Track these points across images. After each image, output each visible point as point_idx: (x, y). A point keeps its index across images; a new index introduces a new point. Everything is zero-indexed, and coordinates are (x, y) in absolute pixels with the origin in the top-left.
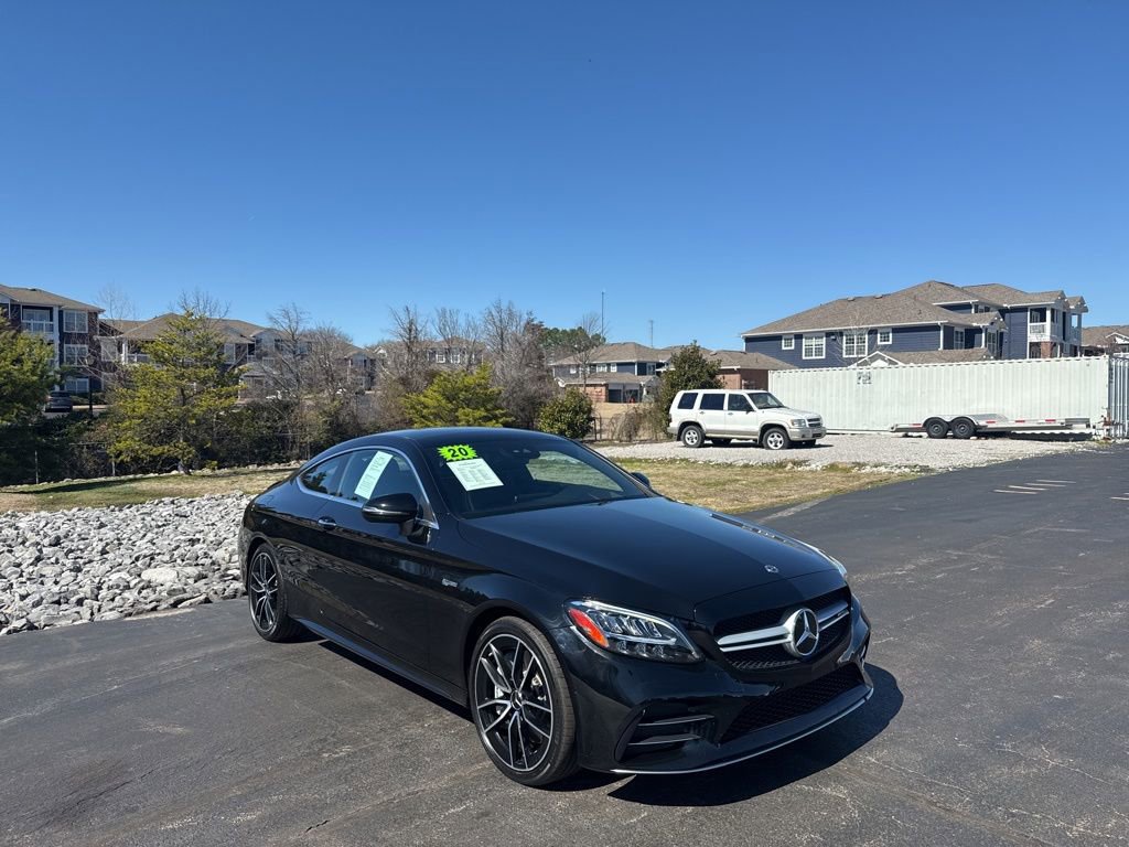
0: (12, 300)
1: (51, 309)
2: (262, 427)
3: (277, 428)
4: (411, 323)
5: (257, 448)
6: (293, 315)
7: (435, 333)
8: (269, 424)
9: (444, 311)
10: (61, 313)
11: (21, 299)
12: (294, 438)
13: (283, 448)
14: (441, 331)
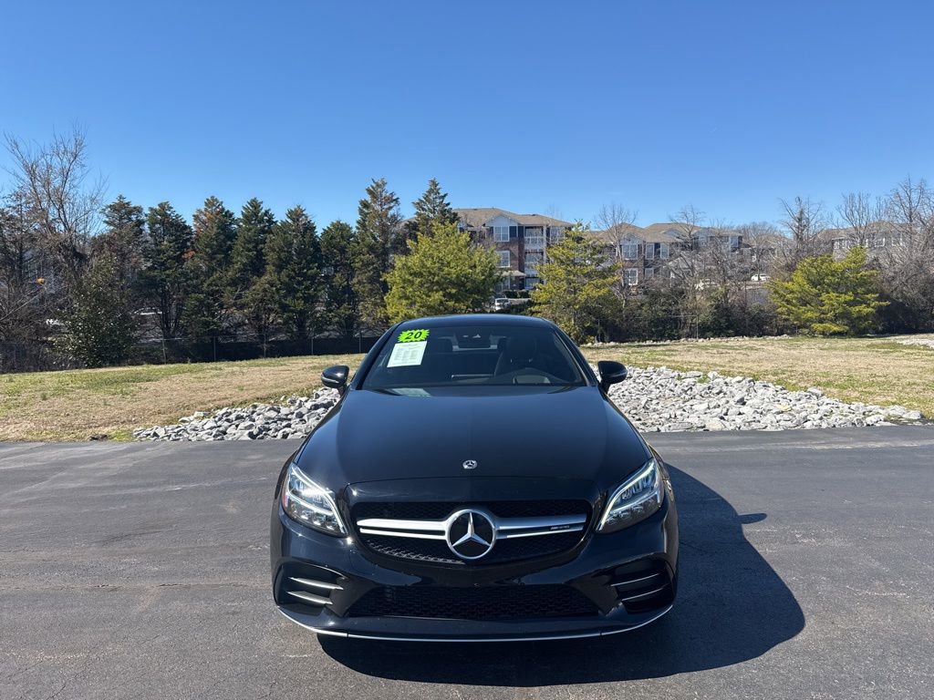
0: (519, 224)
1: (542, 227)
2: (659, 310)
3: (671, 311)
4: (802, 213)
5: (654, 326)
6: (691, 216)
7: (841, 220)
8: (664, 308)
9: (852, 197)
10: (548, 229)
11: (523, 223)
12: (685, 320)
13: (676, 328)
14: (849, 217)
